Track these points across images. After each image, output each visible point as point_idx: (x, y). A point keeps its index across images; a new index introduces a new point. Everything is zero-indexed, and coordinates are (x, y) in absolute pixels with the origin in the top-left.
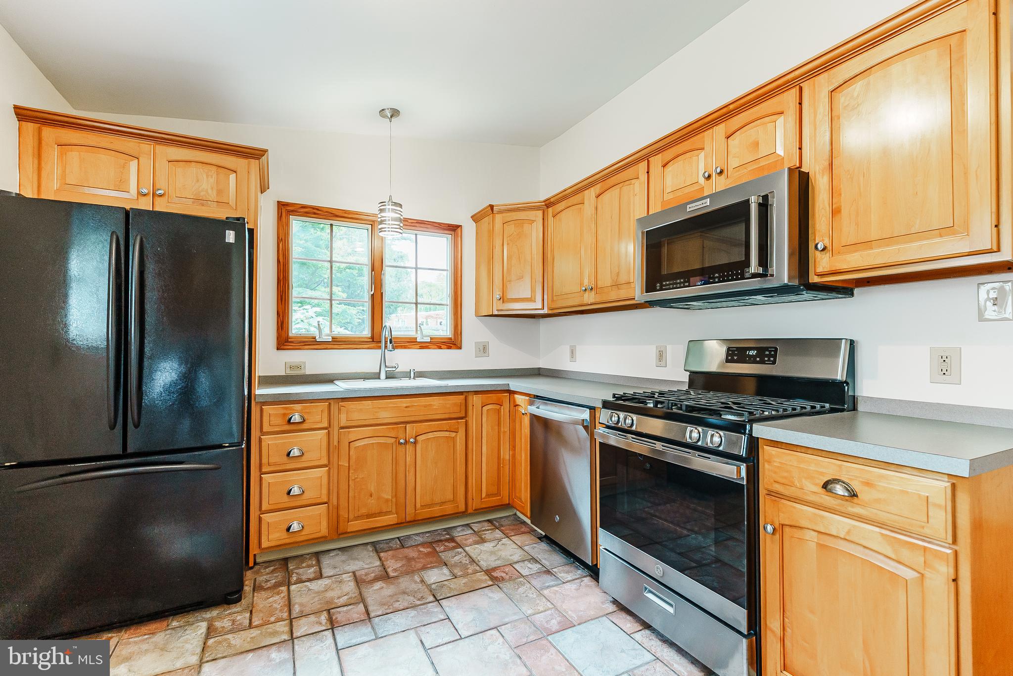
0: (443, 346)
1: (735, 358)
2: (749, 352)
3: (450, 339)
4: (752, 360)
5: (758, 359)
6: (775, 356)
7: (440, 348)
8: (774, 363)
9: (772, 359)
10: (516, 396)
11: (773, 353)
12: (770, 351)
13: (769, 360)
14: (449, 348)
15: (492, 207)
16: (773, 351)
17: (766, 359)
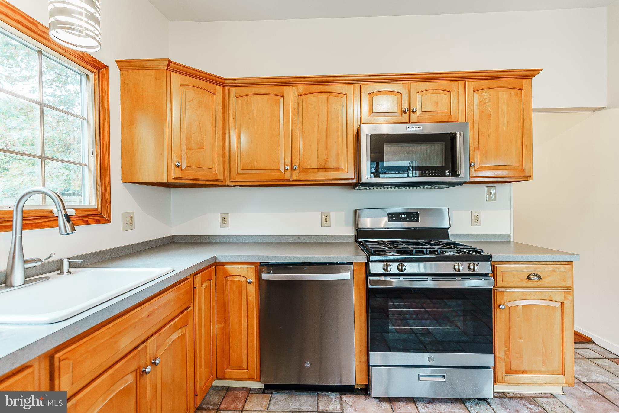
0: (90, 221)
1: (394, 219)
2: (402, 216)
3: (96, 210)
4: (404, 220)
5: (408, 219)
6: (418, 217)
7: (87, 223)
8: (418, 221)
9: (416, 219)
10: (227, 267)
11: (416, 216)
12: (414, 215)
13: (414, 219)
14: (98, 222)
15: (170, 62)
16: (415, 214)
17: (413, 219)
